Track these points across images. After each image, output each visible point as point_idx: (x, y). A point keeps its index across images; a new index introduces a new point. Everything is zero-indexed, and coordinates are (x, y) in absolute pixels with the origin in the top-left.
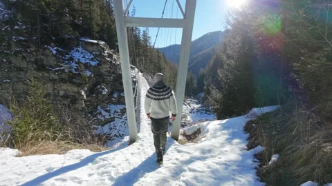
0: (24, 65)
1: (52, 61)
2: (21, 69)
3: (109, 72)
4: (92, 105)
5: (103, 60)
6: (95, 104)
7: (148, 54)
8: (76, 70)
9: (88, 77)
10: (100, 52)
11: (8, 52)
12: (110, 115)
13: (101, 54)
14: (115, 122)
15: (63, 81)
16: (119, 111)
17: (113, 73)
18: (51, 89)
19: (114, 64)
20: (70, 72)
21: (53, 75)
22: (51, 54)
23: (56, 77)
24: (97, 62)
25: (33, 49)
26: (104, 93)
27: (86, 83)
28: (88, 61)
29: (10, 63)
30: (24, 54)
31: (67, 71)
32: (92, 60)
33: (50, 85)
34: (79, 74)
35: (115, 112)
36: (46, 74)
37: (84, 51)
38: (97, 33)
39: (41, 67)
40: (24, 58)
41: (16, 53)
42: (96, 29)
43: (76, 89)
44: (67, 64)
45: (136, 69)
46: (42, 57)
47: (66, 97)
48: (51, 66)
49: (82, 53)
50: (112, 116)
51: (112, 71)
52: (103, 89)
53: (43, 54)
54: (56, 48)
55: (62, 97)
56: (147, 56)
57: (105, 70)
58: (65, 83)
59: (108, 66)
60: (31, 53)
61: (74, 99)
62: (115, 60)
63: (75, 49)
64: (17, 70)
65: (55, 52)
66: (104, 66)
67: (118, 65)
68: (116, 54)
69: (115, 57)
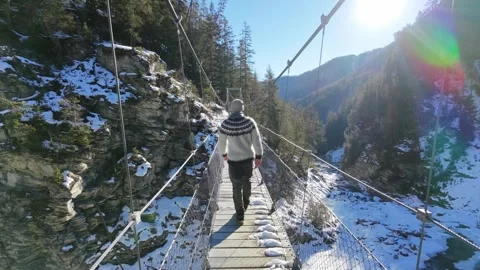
3: (159, 119)
4: (102, 208)
5: (143, 90)
6: (115, 203)
8: (57, 116)
9: (94, 134)
10: (137, 71)
12: (154, 231)
13: (140, 76)
14: (165, 249)
17: (170, 121)
19: (173, 101)
20: (35, 120)
24: (128, 94)
26: (141, 173)
27: (83, 151)
28: (102, 92)
32: (114, 90)
34: (65, 127)
35: (171, 217)
37: (97, 69)
38: (136, 30)
42: (135, 21)
43: (49, 170)
49: (92, 72)
51: (166, 116)
52: (140, 162)
57: (148, 114)
59: (155, 105)
61: (41, 200)
62: (175, 92)
63: (77, 63)
66: (146, 105)
67: (181, 102)
68: (179, 79)
69: (176, 84)
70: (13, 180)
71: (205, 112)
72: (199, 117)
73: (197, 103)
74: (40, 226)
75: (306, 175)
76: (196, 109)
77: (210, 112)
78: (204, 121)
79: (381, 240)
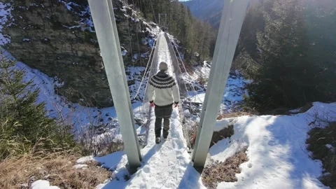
0: (40, 22)
1: (68, 19)
2: (38, 27)
5: (122, 17)
7: (172, 9)
8: (92, 29)
10: (118, 7)
11: (23, 7)
12: (130, 78)
13: (119, 10)
14: (135, 85)
15: (80, 40)
16: (140, 73)
17: (133, 32)
18: (70, 49)
19: (134, 22)
20: (87, 30)
21: (70, 35)
22: (65, 10)
23: (74, 36)
25: (47, 4)
26: (123, 54)
29: (27, 20)
30: (39, 10)
31: (83, 29)
33: (67, 45)
35: (135, 74)
36: (63, 33)
39: (57, 25)
40: (39, 14)
41: (31, 9)
43: (94, 50)
44: (82, 21)
45: (158, 28)
46: (57, 13)
47: (84, 57)
48: (67, 24)
50: (132, 79)
51: (131, 29)
52: (122, 50)
53: (57, 11)
54: (70, 3)
55: (80, 58)
56: (170, 10)
57: (124, 28)
58: (82, 42)
59: (127, 24)
60: (45, 8)
61: (93, 61)
62: (134, 17)
64: (34, 29)
65: (69, 8)
66: (123, 24)
67: (137, 22)
68: (135, 10)
69: (134, 12)
70: (80, 54)
71: (148, 27)
72: (145, 30)
73: (144, 23)
74: (94, 70)
75: (203, 64)
76: (144, 25)
77: (151, 27)
78: (148, 32)
79: (231, 90)
